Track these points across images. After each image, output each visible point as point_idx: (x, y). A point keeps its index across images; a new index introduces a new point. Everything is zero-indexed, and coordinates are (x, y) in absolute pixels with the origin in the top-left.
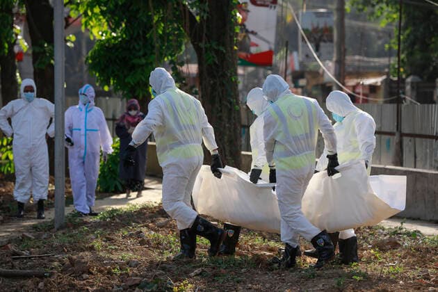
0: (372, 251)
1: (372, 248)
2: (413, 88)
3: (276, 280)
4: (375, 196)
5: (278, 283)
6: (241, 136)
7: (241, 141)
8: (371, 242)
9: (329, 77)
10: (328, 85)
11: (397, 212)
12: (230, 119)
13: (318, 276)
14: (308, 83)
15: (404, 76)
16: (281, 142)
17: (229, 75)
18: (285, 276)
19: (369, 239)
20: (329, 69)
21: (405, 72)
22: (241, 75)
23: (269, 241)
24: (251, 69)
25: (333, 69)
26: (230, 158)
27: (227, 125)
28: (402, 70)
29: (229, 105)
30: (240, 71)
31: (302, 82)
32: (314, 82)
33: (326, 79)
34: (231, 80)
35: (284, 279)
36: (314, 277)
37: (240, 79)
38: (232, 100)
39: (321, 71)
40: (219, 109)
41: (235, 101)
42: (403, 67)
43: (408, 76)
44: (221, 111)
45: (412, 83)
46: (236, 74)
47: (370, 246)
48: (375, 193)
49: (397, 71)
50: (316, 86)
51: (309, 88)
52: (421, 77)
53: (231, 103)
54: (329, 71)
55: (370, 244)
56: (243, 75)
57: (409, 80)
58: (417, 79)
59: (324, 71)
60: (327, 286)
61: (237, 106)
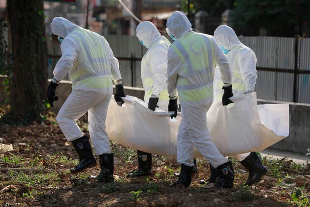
0: (166, 167)
1: (165, 165)
2: (201, 21)
3: (79, 194)
4: (262, 125)
5: (81, 197)
6: (47, 65)
7: (48, 70)
8: (164, 160)
9: (127, 11)
10: (126, 19)
11: (282, 138)
12: (37, 50)
13: (117, 190)
14: (108, 17)
15: (194, 11)
16: (184, 76)
17: (36, 9)
18: (87, 191)
19: (163, 157)
20: (127, 5)
21: (194, 7)
22: (47, 10)
23: (73, 159)
24: (56, 4)
25: (130, 5)
26: (38, 85)
27: (34, 55)
28: (192, 6)
29: (36, 37)
30: (46, 6)
31: (103, 16)
32: (113, 17)
33: (124, 14)
34: (38, 14)
35: (86, 194)
36: (113, 191)
37: (46, 13)
38: (39, 32)
39: (119, 7)
40: (27, 40)
41: (41, 33)
42: (192, 3)
43: (197, 11)
44: (29, 42)
45: (201, 18)
46: (42, 9)
47: (164, 163)
48: (262, 123)
49: (187, 6)
50: (116, 20)
51: (109, 22)
52: (209, 12)
53: (38, 35)
54: (127, 6)
55: (163, 162)
56: (49, 10)
57: (198, 15)
58: (206, 14)
59: (122, 7)
60: (125, 199)
61: (43, 38)
